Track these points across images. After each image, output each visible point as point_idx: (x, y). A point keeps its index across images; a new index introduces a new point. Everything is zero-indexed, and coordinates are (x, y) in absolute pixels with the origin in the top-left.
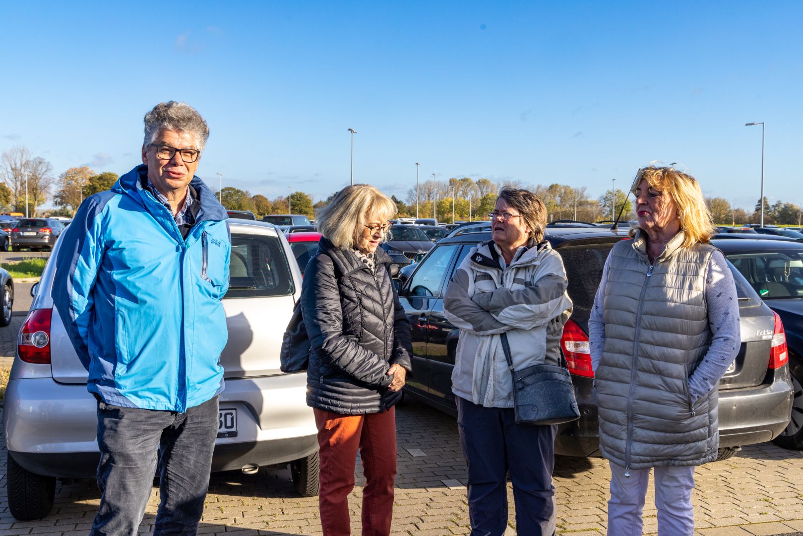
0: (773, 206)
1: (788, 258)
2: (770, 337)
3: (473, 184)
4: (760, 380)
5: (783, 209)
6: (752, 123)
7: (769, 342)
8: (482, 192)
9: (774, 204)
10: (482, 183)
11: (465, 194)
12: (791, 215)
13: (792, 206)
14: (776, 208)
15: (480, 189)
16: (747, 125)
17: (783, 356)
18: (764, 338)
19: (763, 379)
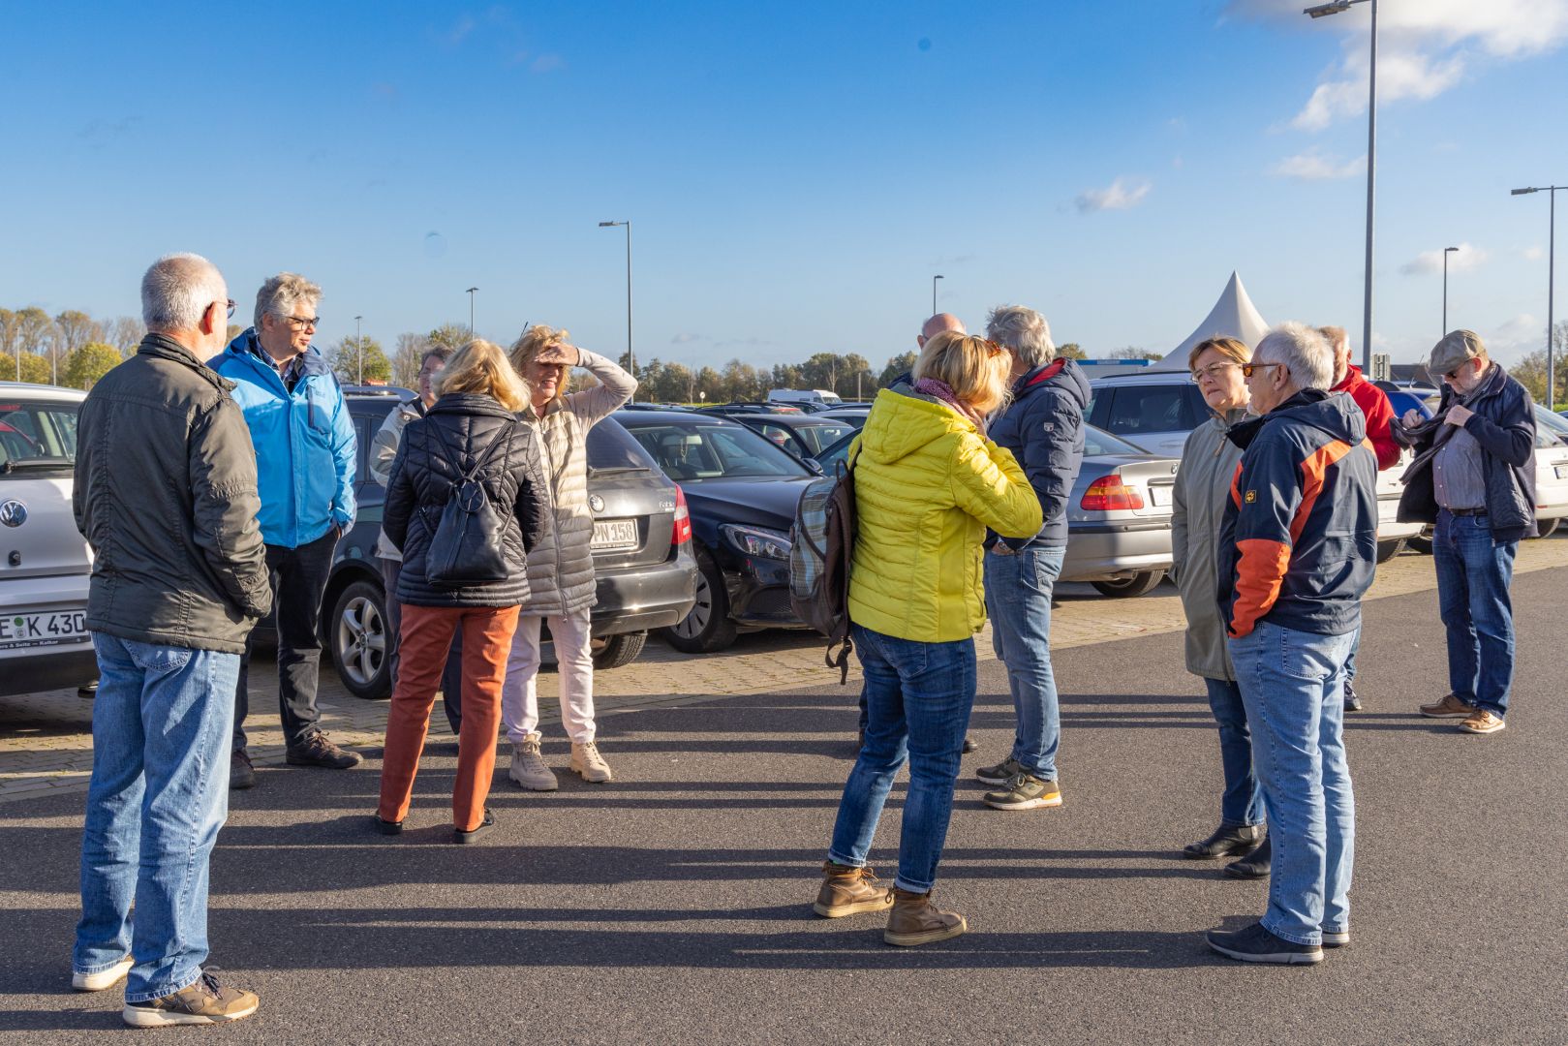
0: (645, 369)
1: (685, 433)
2: (673, 509)
3: (50, 320)
4: (664, 556)
5: (663, 374)
6: (610, 221)
7: (672, 514)
8: (69, 340)
9: (647, 365)
10: (70, 321)
11: (30, 344)
12: (675, 386)
13: (678, 369)
14: (651, 372)
15: (67, 333)
16: (601, 225)
17: (686, 530)
18: (667, 510)
19: (667, 555)
